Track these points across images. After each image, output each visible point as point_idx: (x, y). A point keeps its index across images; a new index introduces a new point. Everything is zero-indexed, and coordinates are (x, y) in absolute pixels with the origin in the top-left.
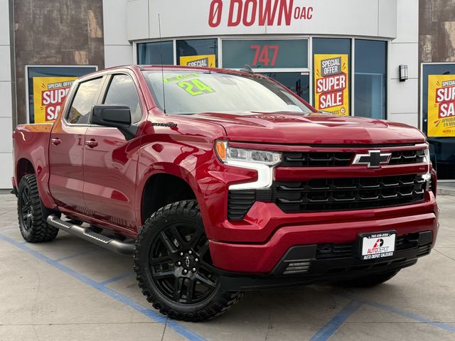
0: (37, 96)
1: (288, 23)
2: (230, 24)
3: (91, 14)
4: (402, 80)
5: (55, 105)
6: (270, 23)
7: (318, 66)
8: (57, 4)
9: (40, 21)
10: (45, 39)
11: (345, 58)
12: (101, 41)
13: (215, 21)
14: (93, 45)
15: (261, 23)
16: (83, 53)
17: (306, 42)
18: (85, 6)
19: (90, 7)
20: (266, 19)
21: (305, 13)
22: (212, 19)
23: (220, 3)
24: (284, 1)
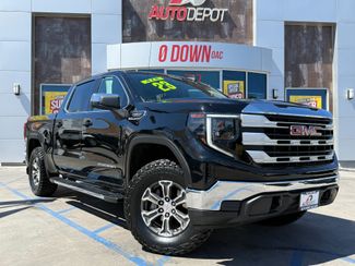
0: (47, 103)
1: (208, 60)
2: (172, 60)
3: (84, 53)
4: (274, 98)
6: (197, 60)
7: (226, 88)
8: (63, 47)
9: (51, 57)
11: (242, 83)
12: (90, 70)
13: (162, 58)
14: (84, 72)
15: (191, 60)
17: (218, 72)
18: (80, 47)
19: (83, 49)
20: (195, 57)
21: (218, 55)
22: (160, 57)
23: (166, 47)
24: (205, 47)
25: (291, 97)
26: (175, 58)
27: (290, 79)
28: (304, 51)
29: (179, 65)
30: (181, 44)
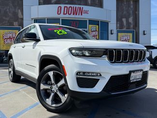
1: (81, 15)
2: (64, 14)
3: (20, 11)
4: (112, 34)
5: (7, 39)
6: (76, 14)
8: (8, 7)
10: (4, 18)
11: (97, 26)
12: (22, 19)
13: (59, 13)
14: (20, 20)
15: (74, 14)
16: (17, 23)
17: (86, 21)
18: (17, 8)
19: (19, 9)
20: (75, 13)
21: (86, 12)
22: (58, 12)
23: (61, 7)
24: (80, 8)
25: (119, 34)
26: (65, 13)
27: (118, 25)
28: (125, 12)
29: (67, 16)
30: (68, 6)
